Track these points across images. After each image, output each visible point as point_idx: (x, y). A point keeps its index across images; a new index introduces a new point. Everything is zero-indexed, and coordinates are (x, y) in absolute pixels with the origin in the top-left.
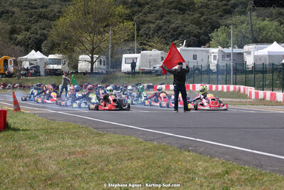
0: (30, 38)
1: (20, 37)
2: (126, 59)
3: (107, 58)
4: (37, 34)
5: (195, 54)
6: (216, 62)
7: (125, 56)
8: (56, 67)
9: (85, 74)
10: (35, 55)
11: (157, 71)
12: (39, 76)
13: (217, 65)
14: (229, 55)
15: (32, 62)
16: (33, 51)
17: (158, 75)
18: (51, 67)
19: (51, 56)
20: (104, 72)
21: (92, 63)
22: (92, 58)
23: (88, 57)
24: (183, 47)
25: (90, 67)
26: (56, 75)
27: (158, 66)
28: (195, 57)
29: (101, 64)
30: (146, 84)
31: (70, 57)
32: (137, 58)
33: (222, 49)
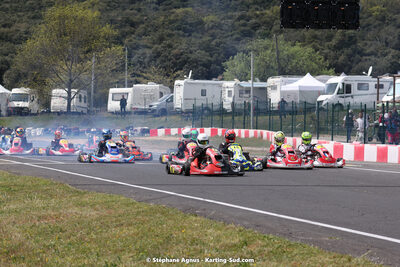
2: (113, 94)
3: (89, 94)
5: (203, 88)
6: (231, 99)
7: (112, 90)
8: (21, 104)
9: (59, 113)
11: (154, 111)
13: (233, 104)
14: (248, 91)
17: (155, 116)
18: (16, 104)
19: (15, 91)
20: (85, 111)
21: (69, 99)
22: (69, 93)
23: (64, 92)
24: (188, 80)
25: (66, 105)
26: (21, 115)
27: (155, 104)
28: (203, 93)
29: (80, 101)
30: (139, 128)
31: (41, 93)
32: (128, 94)
33: (239, 82)
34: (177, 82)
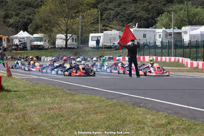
0: (19, 22)
1: (11, 21)
2: (92, 37)
3: (78, 37)
4: (24, 18)
5: (145, 33)
6: (161, 40)
7: (91, 35)
8: (39, 43)
9: (61, 48)
10: (23, 34)
11: (116, 46)
12: (26, 50)
13: (162, 42)
14: (170, 34)
16: (22, 32)
17: (116, 49)
18: (35, 43)
19: (35, 35)
20: (76, 47)
21: (67, 40)
22: (66, 36)
23: (63, 36)
25: (65, 43)
27: (116, 43)
28: (145, 36)
29: (73, 41)
30: (107, 57)
31: (50, 36)
32: (100, 37)
33: (165, 30)
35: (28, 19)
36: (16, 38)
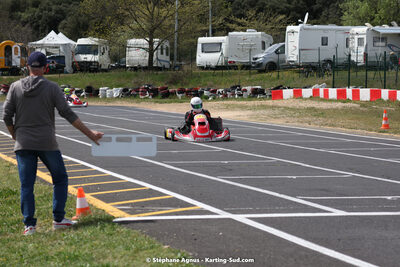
0: (40, 17)
1: (25, 16)
2: (203, 44)
3: (172, 44)
4: (50, 10)
5: (325, 35)
6: (362, 50)
7: (202, 40)
8: (90, 58)
10: (55, 39)
11: (260, 65)
13: (366, 55)
14: (384, 38)
15: (51, 50)
17: (260, 71)
18: (82, 57)
19: (82, 41)
20: (167, 66)
21: (151, 51)
22: (151, 43)
23: (143, 42)
24: (304, 25)
25: (147, 58)
26: (90, 72)
27: (261, 56)
28: (325, 42)
29: (162, 53)
31: (111, 43)
32: (221, 44)
33: (372, 28)
34: (289, 28)
35: (57, 12)
36: (42, 46)
